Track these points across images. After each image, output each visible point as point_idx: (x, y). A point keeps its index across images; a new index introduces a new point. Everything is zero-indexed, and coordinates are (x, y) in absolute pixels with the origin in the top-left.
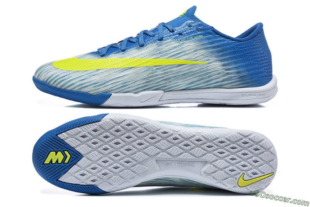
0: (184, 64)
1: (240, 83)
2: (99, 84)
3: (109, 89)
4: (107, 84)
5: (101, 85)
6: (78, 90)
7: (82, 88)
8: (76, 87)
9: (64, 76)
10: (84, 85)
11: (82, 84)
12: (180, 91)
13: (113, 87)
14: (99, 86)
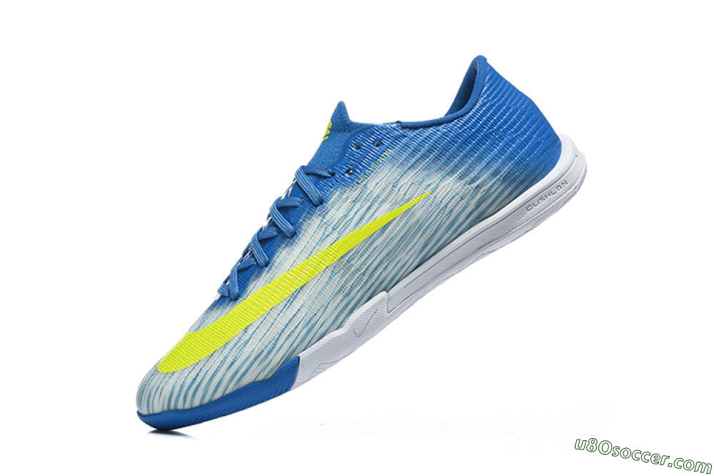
0: (392, 221)
1: (510, 189)
2: (264, 354)
3: (289, 350)
4: (278, 346)
5: (269, 353)
7: (240, 379)
10: (240, 373)
11: (236, 373)
12: (414, 272)
13: (293, 342)
14: (266, 357)
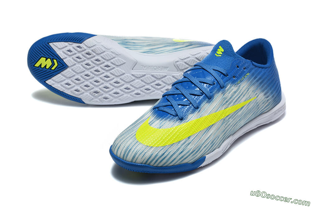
0: (244, 106)
1: (275, 103)
2: (195, 152)
3: (203, 152)
4: (201, 149)
5: (197, 152)
6: (180, 163)
7: (182, 161)
8: (177, 162)
9: (164, 154)
10: (185, 157)
11: (183, 157)
12: (241, 129)
13: (206, 150)
14: (196, 153)
